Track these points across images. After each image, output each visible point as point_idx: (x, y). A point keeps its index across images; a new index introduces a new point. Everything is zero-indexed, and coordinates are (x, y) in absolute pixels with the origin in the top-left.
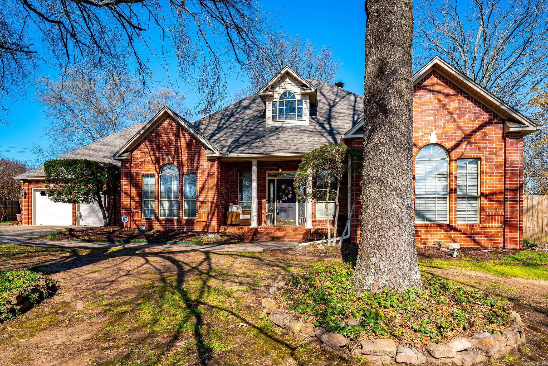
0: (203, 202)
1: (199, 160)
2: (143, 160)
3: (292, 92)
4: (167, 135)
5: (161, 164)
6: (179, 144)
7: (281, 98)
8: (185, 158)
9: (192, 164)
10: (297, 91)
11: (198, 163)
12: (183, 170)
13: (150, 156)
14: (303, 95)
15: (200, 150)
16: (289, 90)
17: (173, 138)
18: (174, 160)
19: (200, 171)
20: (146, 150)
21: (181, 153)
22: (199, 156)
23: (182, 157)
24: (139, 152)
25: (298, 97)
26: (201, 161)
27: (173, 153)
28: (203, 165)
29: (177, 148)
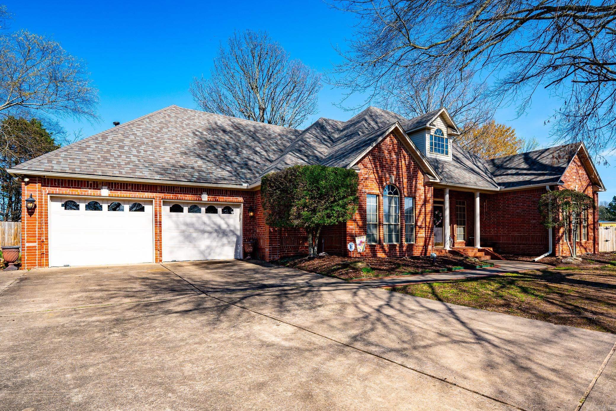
0: (420, 227)
1: (416, 183)
2: (367, 176)
3: (442, 130)
4: (390, 153)
5: (385, 184)
6: (400, 164)
7: (435, 133)
8: (405, 180)
9: (411, 187)
10: (444, 129)
11: (416, 187)
12: (404, 192)
13: (374, 173)
14: (450, 135)
15: (417, 174)
16: (440, 127)
17: (394, 157)
18: (395, 181)
19: (417, 195)
20: (369, 165)
21: (402, 174)
22: (416, 180)
23: (402, 178)
24: (362, 167)
25: (445, 136)
26: (418, 185)
27: (395, 173)
28: (420, 189)
29: (398, 168)
